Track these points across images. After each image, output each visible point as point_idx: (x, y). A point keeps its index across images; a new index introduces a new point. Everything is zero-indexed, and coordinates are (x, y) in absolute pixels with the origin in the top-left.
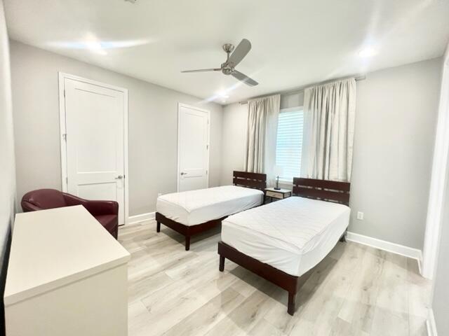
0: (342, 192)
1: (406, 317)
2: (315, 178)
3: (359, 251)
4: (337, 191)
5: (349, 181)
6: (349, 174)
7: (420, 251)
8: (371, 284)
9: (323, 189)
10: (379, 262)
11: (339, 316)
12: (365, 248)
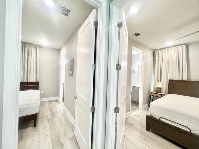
0: (36, 85)
1: (60, 110)
2: (23, 82)
3: (44, 103)
4: (34, 85)
5: (38, 81)
6: (38, 79)
7: (58, 97)
8: (51, 108)
9: (27, 86)
10: (50, 103)
11: (48, 118)
12: (45, 102)
